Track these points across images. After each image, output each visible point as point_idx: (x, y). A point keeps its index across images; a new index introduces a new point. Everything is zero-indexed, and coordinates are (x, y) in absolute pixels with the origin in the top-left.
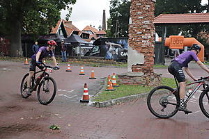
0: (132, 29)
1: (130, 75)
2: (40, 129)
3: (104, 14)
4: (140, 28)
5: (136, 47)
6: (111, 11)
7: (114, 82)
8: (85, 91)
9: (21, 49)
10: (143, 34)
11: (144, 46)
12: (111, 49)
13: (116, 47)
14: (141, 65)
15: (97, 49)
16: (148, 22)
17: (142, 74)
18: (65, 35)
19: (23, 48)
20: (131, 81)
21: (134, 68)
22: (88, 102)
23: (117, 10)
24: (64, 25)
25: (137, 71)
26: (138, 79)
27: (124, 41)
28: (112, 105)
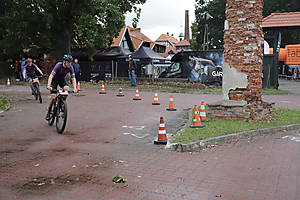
0: (228, 37)
1: (226, 105)
3: (187, 16)
5: (235, 64)
8: (161, 129)
10: (246, 43)
11: (246, 61)
12: (197, 66)
13: (205, 64)
14: (243, 89)
15: (177, 67)
16: (253, 26)
17: (244, 103)
18: (131, 48)
20: (228, 113)
21: (233, 95)
24: (130, 34)
25: (236, 98)
26: (238, 110)
27: (217, 55)
28: (200, 148)
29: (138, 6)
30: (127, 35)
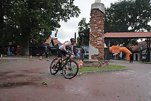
0: (91, 34)
1: (90, 61)
3: (75, 35)
4: (96, 34)
5: (94, 45)
6: (79, 33)
7: (81, 64)
9: (28, 52)
10: (98, 37)
11: (98, 44)
12: (79, 52)
14: (97, 55)
16: (100, 30)
17: (97, 60)
18: (53, 44)
19: (30, 51)
20: (91, 64)
21: (93, 57)
23: (82, 32)
25: (94, 59)
26: (95, 63)
27: (87, 48)
28: (80, 75)
29: (57, 29)
30: (52, 40)
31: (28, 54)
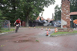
0: (62, 14)
1: (62, 28)
2: (33, 41)
3: (53, 14)
4: (65, 13)
6: (55, 13)
7: (57, 30)
8: (47, 32)
10: (66, 15)
11: (66, 19)
12: (55, 24)
13: (57, 23)
14: (66, 25)
15: (51, 24)
16: (68, 11)
17: (66, 28)
18: (41, 20)
20: (63, 30)
21: (63, 26)
22: (48, 36)
23: (57, 13)
24: (41, 18)
26: (65, 30)
27: (60, 21)
28: (56, 36)
29: (42, 12)
30: (40, 18)
31: (28, 26)
